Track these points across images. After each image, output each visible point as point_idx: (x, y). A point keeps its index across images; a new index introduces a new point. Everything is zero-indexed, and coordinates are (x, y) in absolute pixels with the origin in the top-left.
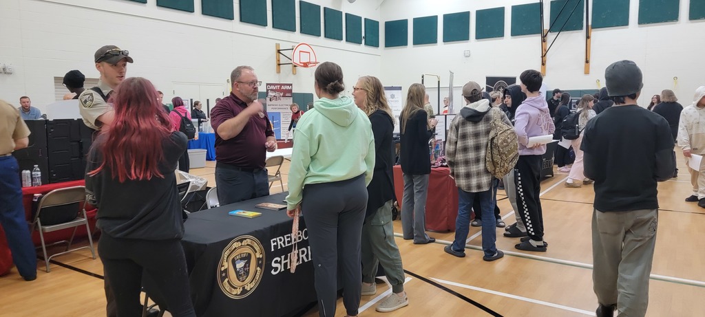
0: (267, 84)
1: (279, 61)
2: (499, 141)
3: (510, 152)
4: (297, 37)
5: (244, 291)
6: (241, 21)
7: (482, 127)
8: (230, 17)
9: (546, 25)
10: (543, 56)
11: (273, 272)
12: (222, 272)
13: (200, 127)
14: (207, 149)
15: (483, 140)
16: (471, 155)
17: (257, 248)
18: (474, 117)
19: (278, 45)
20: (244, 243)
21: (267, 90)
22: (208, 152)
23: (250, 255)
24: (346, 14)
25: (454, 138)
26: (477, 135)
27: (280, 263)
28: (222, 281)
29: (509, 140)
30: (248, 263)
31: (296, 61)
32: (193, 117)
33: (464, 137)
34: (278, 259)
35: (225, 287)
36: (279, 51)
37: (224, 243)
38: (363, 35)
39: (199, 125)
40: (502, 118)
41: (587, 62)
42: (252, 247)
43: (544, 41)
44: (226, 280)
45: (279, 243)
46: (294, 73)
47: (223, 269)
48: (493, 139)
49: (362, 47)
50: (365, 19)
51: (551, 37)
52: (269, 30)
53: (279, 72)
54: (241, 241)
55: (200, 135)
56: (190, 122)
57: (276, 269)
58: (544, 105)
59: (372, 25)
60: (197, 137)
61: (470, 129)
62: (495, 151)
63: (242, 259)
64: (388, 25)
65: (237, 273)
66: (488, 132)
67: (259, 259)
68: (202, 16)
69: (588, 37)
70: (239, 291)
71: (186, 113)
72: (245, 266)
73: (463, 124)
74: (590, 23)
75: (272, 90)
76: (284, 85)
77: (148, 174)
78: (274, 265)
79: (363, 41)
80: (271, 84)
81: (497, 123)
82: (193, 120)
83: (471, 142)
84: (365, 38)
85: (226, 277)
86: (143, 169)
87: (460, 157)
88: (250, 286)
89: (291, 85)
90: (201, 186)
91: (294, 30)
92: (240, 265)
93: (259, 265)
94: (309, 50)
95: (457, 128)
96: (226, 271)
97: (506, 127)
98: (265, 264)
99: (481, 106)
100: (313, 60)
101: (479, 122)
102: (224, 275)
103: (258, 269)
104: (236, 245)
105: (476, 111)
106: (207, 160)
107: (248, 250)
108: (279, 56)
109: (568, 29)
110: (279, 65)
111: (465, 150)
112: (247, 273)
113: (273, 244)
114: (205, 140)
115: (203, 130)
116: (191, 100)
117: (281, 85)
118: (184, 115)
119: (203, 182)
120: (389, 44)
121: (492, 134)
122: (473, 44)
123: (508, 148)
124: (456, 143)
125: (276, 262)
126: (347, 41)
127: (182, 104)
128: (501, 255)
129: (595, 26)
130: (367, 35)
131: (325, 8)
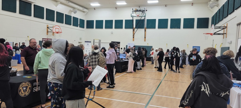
0: (43, 39)
1: (48, 31)
2: (100, 60)
3: (103, 63)
4: (55, 23)
5: (25, 95)
6: (34, 17)
7: (97, 56)
8: (30, 15)
9: (134, 26)
10: (133, 35)
11: (33, 91)
12: (19, 90)
13: (16, 52)
14: (18, 60)
15: (97, 60)
16: (94, 63)
17: (30, 85)
18: (95, 54)
19: (48, 25)
20: (26, 83)
21: (43, 40)
22: (18, 61)
23: (27, 86)
24: (73, 17)
25: (90, 59)
26: (95, 58)
27: (36, 89)
28: (19, 92)
29: (102, 60)
30: (27, 88)
31: (54, 31)
32: (13, 49)
33: (92, 58)
34: (36, 88)
35: (20, 93)
36: (48, 28)
37: (21, 83)
38: (79, 24)
39: (16, 51)
40: (102, 54)
41: (145, 38)
42: (28, 84)
43: (134, 31)
44: (21, 92)
45: (36, 84)
46: (53, 35)
47: (20, 89)
48: (99, 59)
49: (78, 28)
50: (80, 19)
51: (136, 30)
52: (45, 20)
53: (47, 34)
54: (25, 83)
55: (16, 55)
56: (11, 50)
57: (34, 90)
58: (114, 51)
59: (82, 21)
60: (14, 55)
61: (94, 57)
62: (99, 63)
63: (25, 87)
64: (88, 21)
65: (23, 90)
66: (98, 58)
67: (30, 87)
68: (19, 14)
69: (145, 31)
70: (24, 95)
71: (10, 47)
72: (26, 89)
73: (92, 55)
74: (146, 27)
75: (44, 40)
76: (49, 39)
77: (3, 65)
78: (34, 89)
79: (79, 26)
80: (44, 39)
81: (100, 55)
82: (13, 50)
83: (94, 60)
84: (79, 25)
85: (21, 91)
86: (2, 64)
87: (91, 64)
88: (27, 94)
89: (51, 39)
90: (15, 71)
91: (54, 21)
92: (24, 89)
93: (29, 89)
94: (59, 28)
95: (91, 56)
96: (20, 90)
97: (102, 57)
98: (32, 89)
99: (97, 51)
100: (60, 31)
101: (96, 55)
102: (20, 91)
103: (29, 90)
104: (24, 84)
105: (95, 52)
106: (18, 63)
107: (27, 85)
108: (48, 29)
109: (140, 28)
110: (48, 32)
111: (92, 62)
112: (26, 91)
113: (34, 84)
114: (17, 57)
115: (17, 53)
116: (13, 43)
117: (48, 39)
118: (9, 48)
119: (16, 70)
120: (87, 27)
121: (99, 58)
122: (114, 30)
123: (102, 62)
124: (90, 60)
125: (35, 88)
126: (73, 25)
127: (9, 44)
128: (102, 89)
129: (147, 28)
130: (80, 24)
131: (65, 14)
